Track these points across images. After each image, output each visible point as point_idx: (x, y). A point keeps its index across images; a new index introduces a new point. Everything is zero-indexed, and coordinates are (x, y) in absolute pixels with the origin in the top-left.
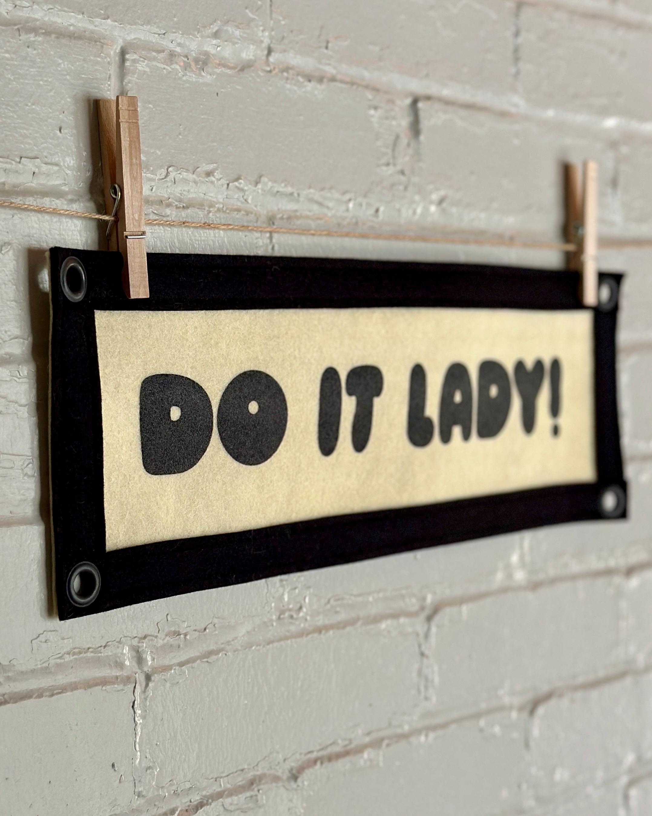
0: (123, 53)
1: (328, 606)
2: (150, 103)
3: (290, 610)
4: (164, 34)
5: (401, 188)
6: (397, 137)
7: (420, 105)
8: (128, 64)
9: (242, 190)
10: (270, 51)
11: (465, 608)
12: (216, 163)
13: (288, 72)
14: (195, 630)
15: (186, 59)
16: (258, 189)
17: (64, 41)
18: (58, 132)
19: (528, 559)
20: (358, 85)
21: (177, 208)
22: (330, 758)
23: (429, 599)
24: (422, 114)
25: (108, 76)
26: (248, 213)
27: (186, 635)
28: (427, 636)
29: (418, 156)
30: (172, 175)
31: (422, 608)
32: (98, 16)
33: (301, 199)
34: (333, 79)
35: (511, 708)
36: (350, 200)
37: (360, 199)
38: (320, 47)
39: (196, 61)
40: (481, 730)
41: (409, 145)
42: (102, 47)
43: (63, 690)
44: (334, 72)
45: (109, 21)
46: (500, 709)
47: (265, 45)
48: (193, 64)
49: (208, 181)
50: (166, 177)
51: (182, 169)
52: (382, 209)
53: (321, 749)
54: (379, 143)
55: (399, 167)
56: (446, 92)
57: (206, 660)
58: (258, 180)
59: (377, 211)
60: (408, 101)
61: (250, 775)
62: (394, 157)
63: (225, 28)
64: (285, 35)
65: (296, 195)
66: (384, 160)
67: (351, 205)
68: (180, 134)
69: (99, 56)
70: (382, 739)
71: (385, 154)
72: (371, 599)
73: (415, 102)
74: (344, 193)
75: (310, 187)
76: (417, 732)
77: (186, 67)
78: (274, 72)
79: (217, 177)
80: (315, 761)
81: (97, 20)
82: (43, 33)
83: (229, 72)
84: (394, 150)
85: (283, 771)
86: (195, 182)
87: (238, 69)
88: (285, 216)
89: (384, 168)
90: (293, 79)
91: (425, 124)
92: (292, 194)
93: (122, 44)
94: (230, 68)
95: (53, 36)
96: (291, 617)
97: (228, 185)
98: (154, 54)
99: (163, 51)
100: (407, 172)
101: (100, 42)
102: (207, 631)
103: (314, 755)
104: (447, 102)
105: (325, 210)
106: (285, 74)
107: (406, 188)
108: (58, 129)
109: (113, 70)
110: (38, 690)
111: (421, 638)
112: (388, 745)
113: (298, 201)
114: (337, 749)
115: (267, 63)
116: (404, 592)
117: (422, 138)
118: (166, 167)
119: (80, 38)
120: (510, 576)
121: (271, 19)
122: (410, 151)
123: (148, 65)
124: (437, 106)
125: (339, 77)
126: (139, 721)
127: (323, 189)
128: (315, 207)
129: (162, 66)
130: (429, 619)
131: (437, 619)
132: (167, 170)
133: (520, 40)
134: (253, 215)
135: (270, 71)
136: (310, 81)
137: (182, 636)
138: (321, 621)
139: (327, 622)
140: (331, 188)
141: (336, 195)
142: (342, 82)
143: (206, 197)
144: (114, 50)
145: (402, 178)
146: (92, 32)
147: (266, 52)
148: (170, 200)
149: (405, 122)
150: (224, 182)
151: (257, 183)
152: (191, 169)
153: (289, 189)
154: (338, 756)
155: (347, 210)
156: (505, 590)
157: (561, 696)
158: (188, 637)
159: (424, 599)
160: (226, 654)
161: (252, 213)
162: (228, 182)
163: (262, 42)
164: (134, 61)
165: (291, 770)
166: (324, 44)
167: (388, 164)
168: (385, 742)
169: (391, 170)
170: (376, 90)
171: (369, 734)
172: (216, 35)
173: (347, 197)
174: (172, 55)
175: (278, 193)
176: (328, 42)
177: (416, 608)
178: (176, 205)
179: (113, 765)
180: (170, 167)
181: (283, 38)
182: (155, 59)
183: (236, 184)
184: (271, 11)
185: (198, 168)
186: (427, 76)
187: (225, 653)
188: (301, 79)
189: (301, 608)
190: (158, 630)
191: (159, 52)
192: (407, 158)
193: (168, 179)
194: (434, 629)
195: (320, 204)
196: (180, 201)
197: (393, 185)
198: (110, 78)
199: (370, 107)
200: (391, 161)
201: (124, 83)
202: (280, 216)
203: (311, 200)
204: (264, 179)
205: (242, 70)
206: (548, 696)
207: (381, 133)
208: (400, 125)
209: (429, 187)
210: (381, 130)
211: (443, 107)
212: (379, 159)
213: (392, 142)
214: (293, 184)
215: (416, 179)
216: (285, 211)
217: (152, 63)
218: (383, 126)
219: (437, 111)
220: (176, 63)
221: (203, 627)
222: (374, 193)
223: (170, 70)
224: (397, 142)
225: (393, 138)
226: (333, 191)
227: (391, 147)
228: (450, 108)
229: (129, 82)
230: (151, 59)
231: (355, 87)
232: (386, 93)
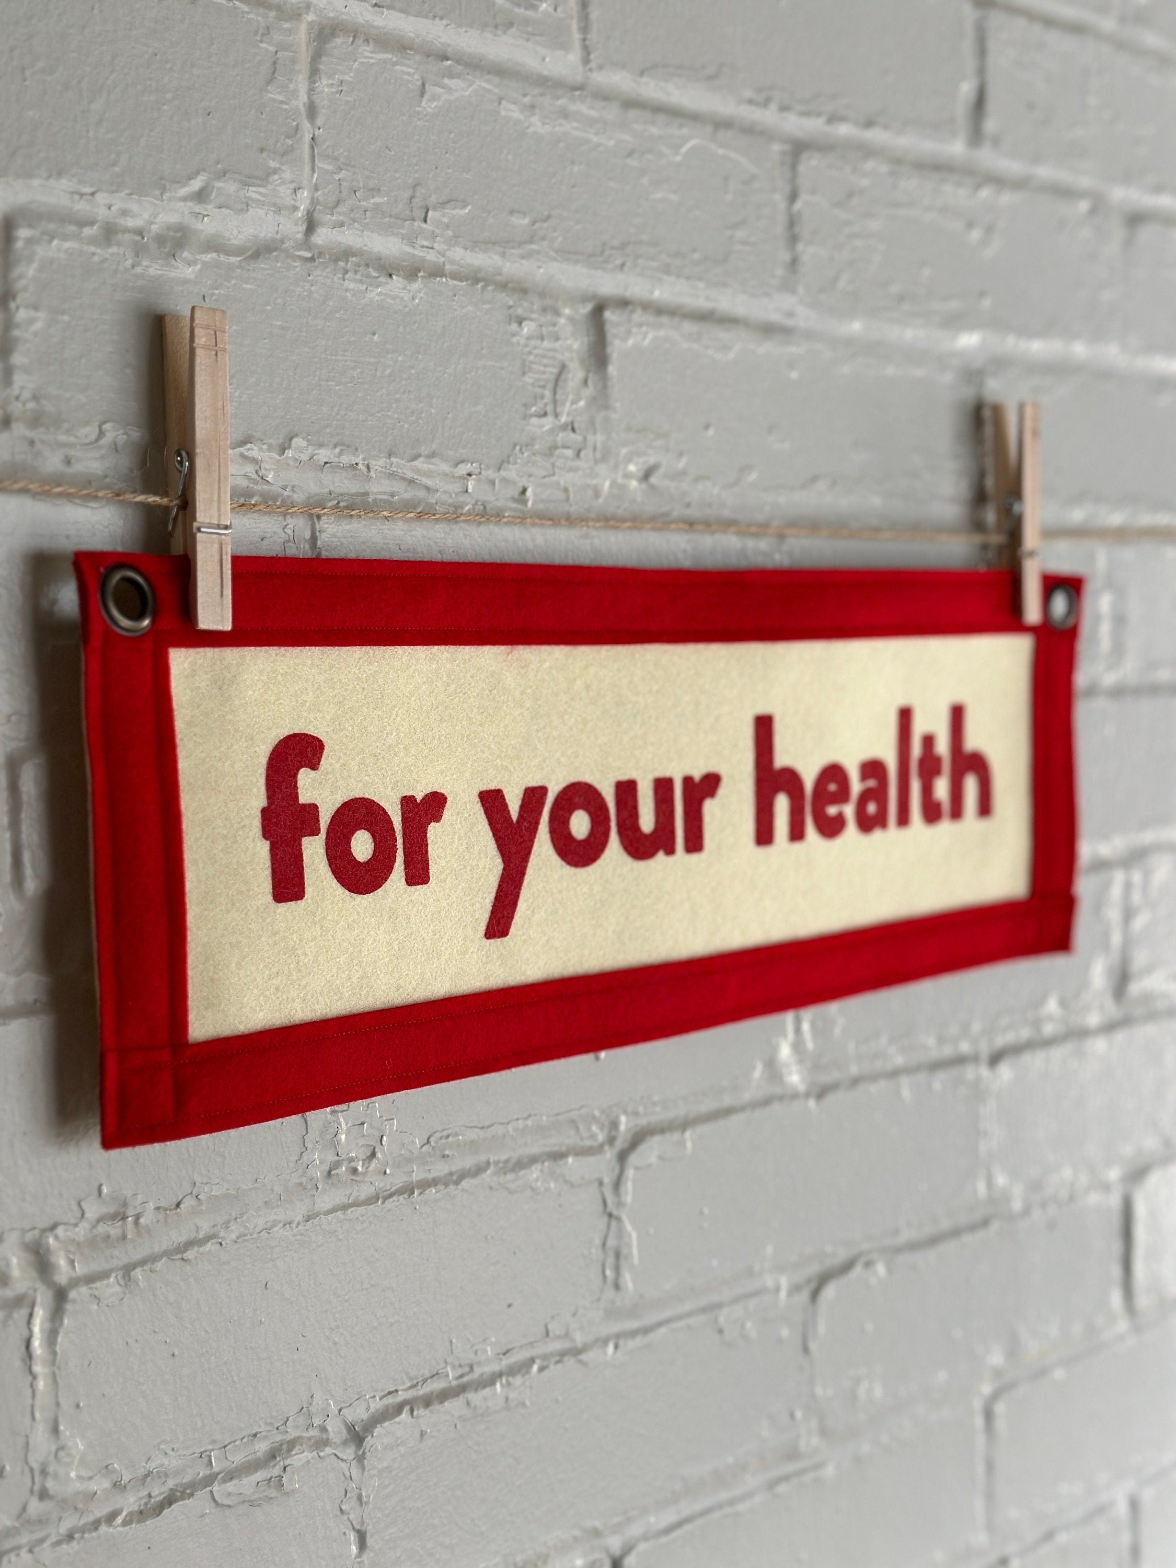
0: (8, 226)
1: (428, 1149)
3: (351, 1160)
4: (93, 194)
5: (569, 453)
7: (608, 314)
8: (18, 245)
9: (254, 460)
10: (312, 223)
11: (690, 1137)
13: (346, 261)
14: (158, 1208)
15: (138, 238)
16: (288, 457)
20: (488, 281)
22: (429, 1401)
23: (625, 1124)
24: (610, 330)
27: (137, 1217)
28: (617, 1185)
29: (602, 400)
30: (110, 436)
31: (611, 1141)
33: (372, 474)
35: (776, 1290)
37: (489, 473)
38: (412, 219)
39: (161, 240)
40: (720, 1331)
41: (585, 382)
44: (437, 259)
46: (757, 1293)
47: (301, 214)
48: (153, 246)
50: (97, 440)
51: (128, 427)
52: (532, 489)
53: (413, 1386)
54: (528, 379)
55: (563, 419)
56: (660, 294)
57: (179, 1256)
58: (286, 445)
59: (524, 491)
60: (586, 308)
61: (271, 1442)
62: (555, 401)
63: (217, 185)
64: (343, 196)
66: (536, 409)
67: (470, 485)
70: (532, 1361)
71: (539, 397)
72: (511, 1131)
73: (599, 310)
74: (458, 463)
75: (390, 456)
76: (598, 1343)
77: (139, 251)
78: (319, 261)
80: (399, 1409)
83: (228, 259)
84: (555, 391)
87: (248, 253)
89: (534, 420)
90: (356, 272)
91: (617, 347)
92: (354, 467)
93: (6, 210)
94: (228, 253)
96: (354, 1171)
98: (73, 228)
99: (92, 223)
100: (579, 426)
102: (183, 1207)
103: (398, 1398)
104: (660, 310)
105: (422, 493)
106: (342, 264)
107: (578, 453)
111: (608, 1189)
112: (541, 1369)
113: (366, 478)
114: (441, 1384)
115: (307, 244)
116: (575, 1115)
117: (612, 370)
120: (777, 1079)
121: (313, 168)
122: (589, 391)
123: (61, 248)
124: (638, 316)
125: (447, 268)
127: (415, 457)
128: (402, 488)
129: (92, 249)
130: (623, 1157)
131: (637, 1155)
133: (799, 207)
135: (312, 259)
136: (390, 275)
137: (130, 1219)
138: (415, 1173)
139: (425, 1175)
140: (432, 455)
141: (442, 467)
142: (456, 276)
145: (571, 437)
147: (303, 227)
148: (107, 479)
149: (578, 343)
151: (282, 450)
153: (350, 459)
154: (444, 1395)
155: (465, 491)
156: (767, 1101)
157: (870, 1264)
158: (142, 1221)
159: (614, 1125)
160: (221, 1244)
161: (275, 499)
163: (295, 208)
164: (31, 241)
165: (351, 1427)
166: (420, 214)
167: (543, 415)
168: (537, 1365)
169: (549, 423)
170: (521, 290)
171: (507, 1354)
172: (199, 197)
173: (464, 469)
174: (109, 232)
175: (327, 465)
176: (427, 210)
177: (598, 1139)
180: (105, 422)
181: (339, 201)
182: (77, 237)
183: (244, 447)
184: (313, 157)
186: (622, 266)
187: (220, 1240)
188: (373, 272)
189: (373, 1155)
191: (81, 225)
193: (101, 443)
194: (631, 1174)
195: (413, 483)
197: (553, 448)
199: (510, 319)
200: (549, 409)
201: (10, 278)
202: (330, 502)
203: (392, 475)
204: (299, 442)
205: (254, 256)
206: (847, 1267)
207: (531, 362)
208: (570, 349)
209: (624, 451)
210: (531, 358)
211: (651, 319)
212: (526, 406)
213: (553, 377)
214: (357, 449)
215: (599, 438)
216: (342, 495)
217: (67, 245)
218: (536, 351)
219: (640, 325)
220: (119, 244)
221: (175, 1201)
222: (515, 463)
223: (107, 256)
224: (563, 377)
225: (555, 371)
226: (434, 460)
227: (550, 385)
228: (665, 319)
229: (21, 277)
230: (65, 237)
231: (481, 285)
232: (542, 294)
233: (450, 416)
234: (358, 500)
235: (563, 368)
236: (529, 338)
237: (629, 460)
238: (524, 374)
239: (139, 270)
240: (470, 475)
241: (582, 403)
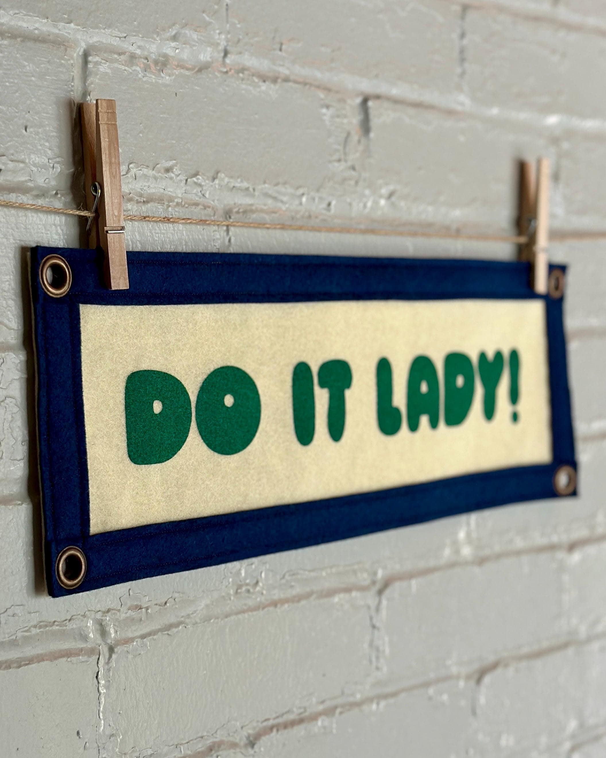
0: (86, 55)
1: (283, 581)
3: (247, 585)
4: (125, 37)
5: (352, 183)
6: (349, 134)
7: (370, 104)
8: (90, 66)
9: (200, 185)
10: (226, 53)
11: (414, 582)
12: (175, 160)
13: (243, 73)
14: (156, 604)
15: (146, 61)
16: (215, 184)
17: (29, 44)
18: (24, 131)
19: (474, 535)
20: (311, 85)
21: (138, 202)
22: (286, 726)
23: (380, 574)
24: (372, 113)
25: (71, 78)
26: (205, 207)
27: (147, 609)
28: (378, 609)
29: (367, 152)
30: (133, 171)
31: (374, 583)
32: (62, 20)
33: (257, 193)
34: (286, 80)
35: (458, 677)
36: (303, 194)
37: (313, 194)
38: (274, 49)
39: (156, 62)
40: (430, 698)
41: (359, 142)
42: (66, 50)
43: (30, 662)
44: (287, 72)
45: (72, 25)
46: (448, 678)
47: (221, 47)
48: (152, 66)
49: (167, 176)
50: (127, 173)
51: (142, 166)
52: (333, 203)
53: (277, 717)
54: (331, 140)
55: (350, 163)
56: (395, 92)
57: (166, 632)
58: (215, 176)
59: (329, 204)
60: (359, 100)
61: (209, 742)
62: (345, 154)
63: (183, 31)
64: (241, 37)
65: (251, 189)
66: (336, 157)
67: (304, 199)
68: (140, 132)
69: (63, 58)
70: (336, 707)
71: (337, 150)
72: (324, 574)
73: (365, 101)
74: (298, 188)
75: (265, 182)
76: (369, 700)
77: (147, 68)
78: (230, 73)
79: (176, 173)
80: (271, 728)
81: (61, 25)
82: (9, 37)
83: (187, 73)
84: (345, 147)
85: (241, 738)
86: (156, 178)
87: (196, 69)
88: (241, 210)
89: (336, 164)
90: (248, 79)
91: (375, 122)
92: (247, 189)
93: (85, 46)
94: (188, 69)
95: (19, 39)
96: (248, 591)
97: (187, 180)
98: (116, 56)
99: (124, 53)
100: (357, 167)
101: (64, 45)
102: (168, 605)
103: (271, 723)
104: (396, 101)
105: (280, 205)
106: (241, 75)
107: (357, 183)
108: (24, 128)
109: (76, 72)
110: (6, 662)
111: (373, 612)
112: (341, 713)
113: (253, 196)
114: (291, 717)
115: (224, 64)
116: (356, 567)
117: (372, 135)
118: (127, 164)
119: (44, 41)
120: (457, 552)
121: (227, 22)
122: (361, 148)
123: (109, 67)
124: (386, 104)
125: (292, 77)
126: (103, 691)
127: (277, 184)
128: (270, 202)
129: (123, 67)
130: (380, 592)
131: (387, 592)
132: (128, 167)
133: (465, 41)
134: (210, 209)
135: (227, 72)
136: (264, 81)
137: (143, 609)
138: (277, 595)
139: (282, 596)
140: (285, 183)
141: (290, 190)
142: (296, 82)
143: (166, 192)
144: (77, 53)
145: (353, 173)
146: (57, 36)
147: (222, 54)
148: (131, 195)
149: (356, 120)
150: (183, 177)
151: (214, 179)
152: (151, 165)
153: (245, 185)
154: (293, 723)
155: (301, 204)
156: (452, 565)
157: (506, 665)
158: (149, 611)
159: (375, 574)
160: (186, 627)
161: (209, 207)
162: (186, 178)
163: (218, 44)
164: (97, 63)
165: (248, 737)
166: (278, 46)
167: (339, 160)
168: (338, 711)
169: (342, 166)
170: (328, 90)
171: (323, 702)
172: (175, 38)
173: (301, 191)
174: (133, 57)
175: (234, 189)
176: (281, 44)
177: (368, 582)
178: (137, 200)
179: (78, 733)
180: (131, 163)
181: (239, 40)
182: (117, 61)
183: (195, 179)
184: (227, 15)
185: (158, 164)
186: (377, 76)
187: (185, 625)
188: (256, 80)
189: (257, 583)
190: (121, 604)
191: (120, 54)
192: (358, 155)
193: (129, 175)
194: (384, 602)
195: (275, 198)
196: (141, 196)
197: (344, 180)
198: (73, 79)
199: (322, 106)
200: (342, 157)
201: (87, 84)
202: (235, 210)
203: (266, 195)
204: (221, 175)
205: (200, 70)
206: (494, 666)
207: (333, 131)
208: (352, 123)
209: (379, 182)
212: (331, 155)
213: (344, 139)
214: (249, 179)
217: (113, 65)
218: (335, 125)
219: (387, 110)
220: (137, 64)
221: (164, 601)
222: (326, 188)
223: (131, 71)
224: (348, 139)
225: (345, 135)
226: (287, 186)
227: (342, 144)
229: (92, 83)
230: (112, 61)
231: (307, 87)
232: (337, 92)
238: (329, 137)
239: (146, 79)
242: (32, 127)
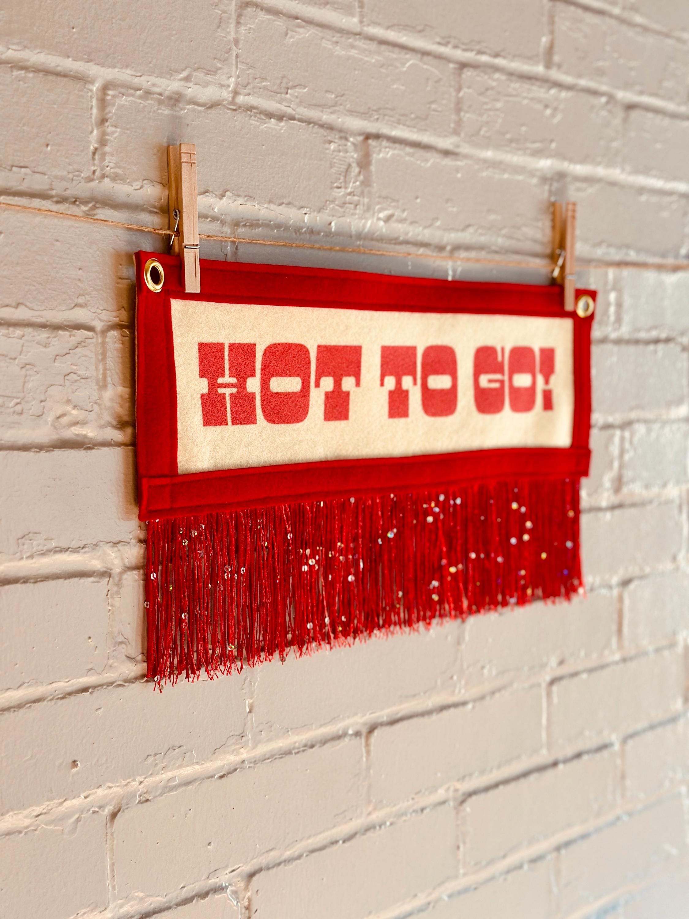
0: (104, 89)
2: (128, 129)
4: (141, 76)
5: (352, 206)
7: (371, 142)
8: (108, 98)
10: (236, 93)
13: (251, 111)
15: (160, 97)
16: (223, 201)
17: (51, 78)
20: (315, 123)
24: (371, 150)
25: (90, 107)
29: (367, 182)
32: (82, 59)
34: (292, 118)
37: (315, 213)
38: (281, 93)
39: (170, 98)
41: (359, 173)
42: (85, 84)
44: (292, 112)
45: (91, 64)
47: (231, 89)
48: (166, 101)
54: (333, 170)
55: (349, 190)
56: (395, 133)
58: (223, 195)
59: (330, 223)
60: (360, 138)
62: (345, 182)
63: (195, 74)
64: (250, 81)
66: (337, 184)
67: (306, 218)
69: (82, 90)
71: (338, 179)
73: (366, 139)
75: (269, 202)
77: (160, 103)
78: (239, 111)
81: (81, 63)
82: (33, 71)
83: (199, 108)
84: (345, 177)
87: (207, 106)
89: (336, 190)
90: (255, 116)
91: (375, 157)
93: (103, 82)
94: (199, 105)
95: (42, 74)
98: (132, 91)
99: (140, 90)
101: (83, 80)
104: (395, 141)
106: (249, 112)
107: (356, 207)
108: (45, 146)
109: (95, 102)
115: (233, 102)
117: (372, 168)
119: (65, 76)
121: (237, 68)
122: (361, 178)
123: (126, 100)
124: (385, 143)
125: (297, 116)
127: (280, 205)
129: (140, 101)
133: (461, 94)
135: (236, 110)
136: (271, 118)
140: (289, 204)
142: (300, 120)
144: (95, 87)
145: (353, 199)
146: (77, 72)
149: (356, 154)
151: (222, 197)
153: (251, 203)
163: (228, 86)
164: (114, 96)
166: (284, 91)
167: (340, 187)
169: (343, 192)
170: (331, 129)
172: (187, 79)
173: (303, 211)
174: (148, 93)
178: (151, 211)
180: (145, 180)
181: (248, 83)
182: (133, 95)
184: (237, 62)
186: (378, 119)
191: (136, 90)
196: (155, 207)
197: (344, 204)
198: (91, 108)
199: (325, 142)
200: (343, 184)
201: (105, 113)
204: (229, 194)
205: (211, 107)
207: (335, 163)
208: (352, 157)
209: (378, 207)
210: (335, 160)
211: (391, 145)
212: (332, 183)
213: (344, 170)
214: (254, 198)
215: (366, 200)
216: (247, 220)
217: (130, 99)
218: (337, 158)
219: (386, 147)
220: (152, 99)
222: (327, 209)
223: (146, 104)
224: (349, 170)
225: (346, 167)
226: (291, 206)
227: (343, 174)
228: (397, 145)
229: (110, 112)
230: (128, 95)
231: (311, 125)
232: (340, 131)
233: (297, 185)
234: (255, 222)
235: (350, 165)
236: (334, 151)
237: (380, 210)
238: (331, 167)
239: (160, 111)
240: (306, 214)
241: (358, 183)
242: (53, 145)
